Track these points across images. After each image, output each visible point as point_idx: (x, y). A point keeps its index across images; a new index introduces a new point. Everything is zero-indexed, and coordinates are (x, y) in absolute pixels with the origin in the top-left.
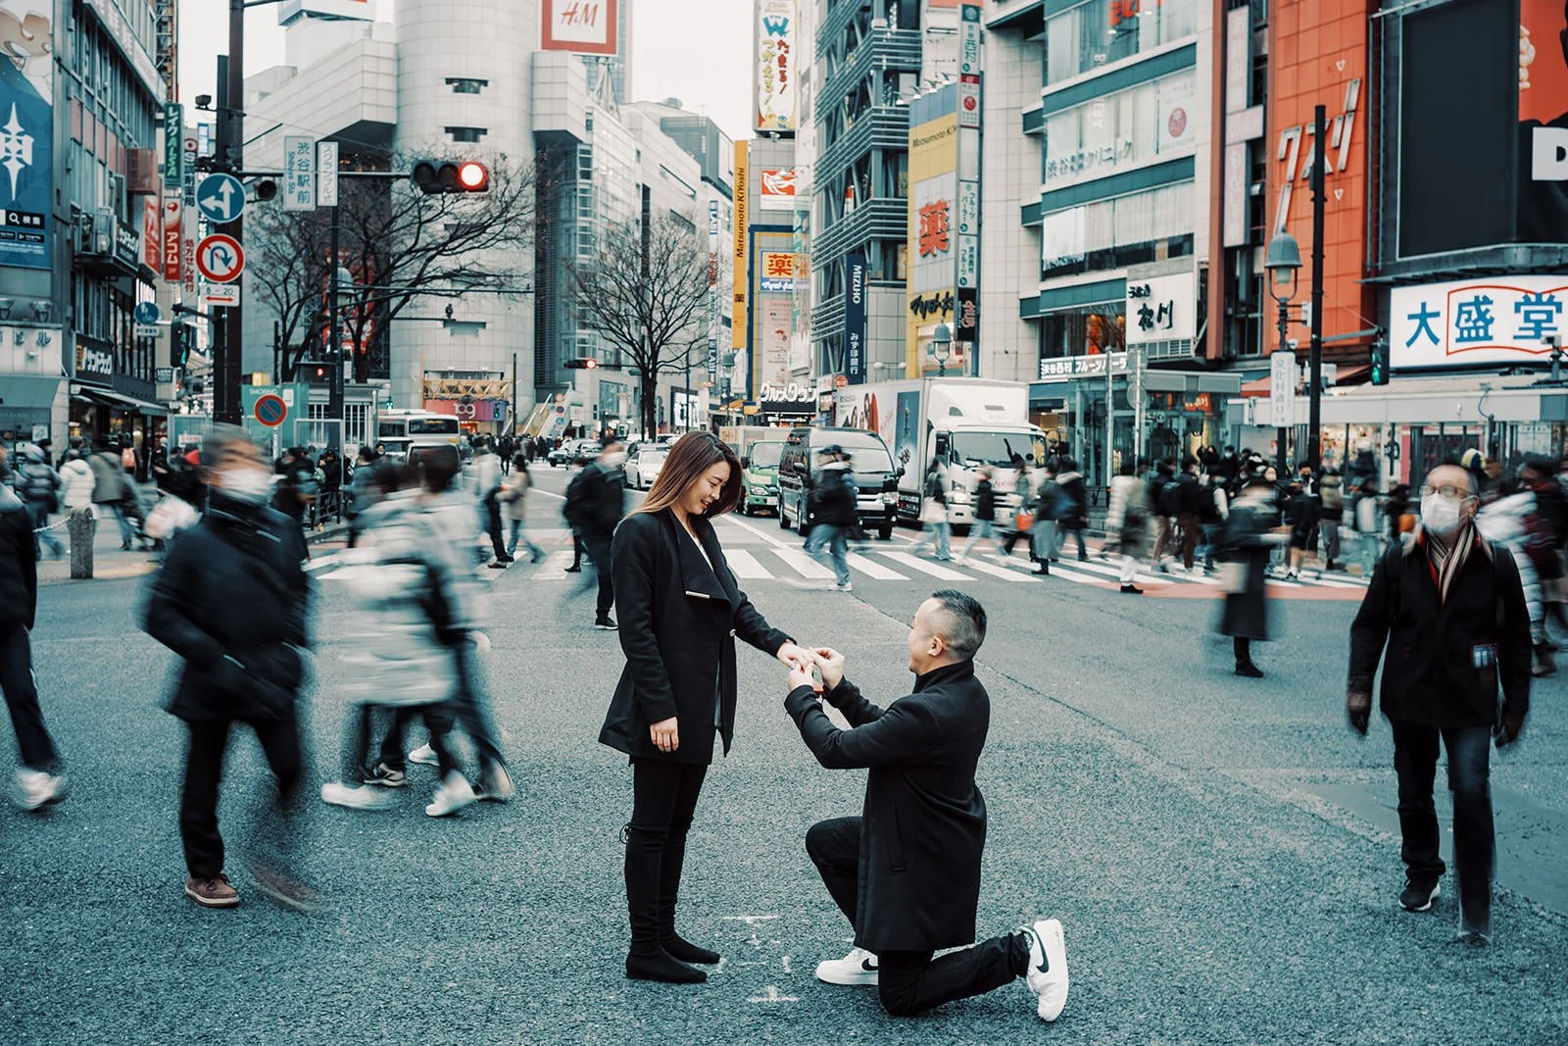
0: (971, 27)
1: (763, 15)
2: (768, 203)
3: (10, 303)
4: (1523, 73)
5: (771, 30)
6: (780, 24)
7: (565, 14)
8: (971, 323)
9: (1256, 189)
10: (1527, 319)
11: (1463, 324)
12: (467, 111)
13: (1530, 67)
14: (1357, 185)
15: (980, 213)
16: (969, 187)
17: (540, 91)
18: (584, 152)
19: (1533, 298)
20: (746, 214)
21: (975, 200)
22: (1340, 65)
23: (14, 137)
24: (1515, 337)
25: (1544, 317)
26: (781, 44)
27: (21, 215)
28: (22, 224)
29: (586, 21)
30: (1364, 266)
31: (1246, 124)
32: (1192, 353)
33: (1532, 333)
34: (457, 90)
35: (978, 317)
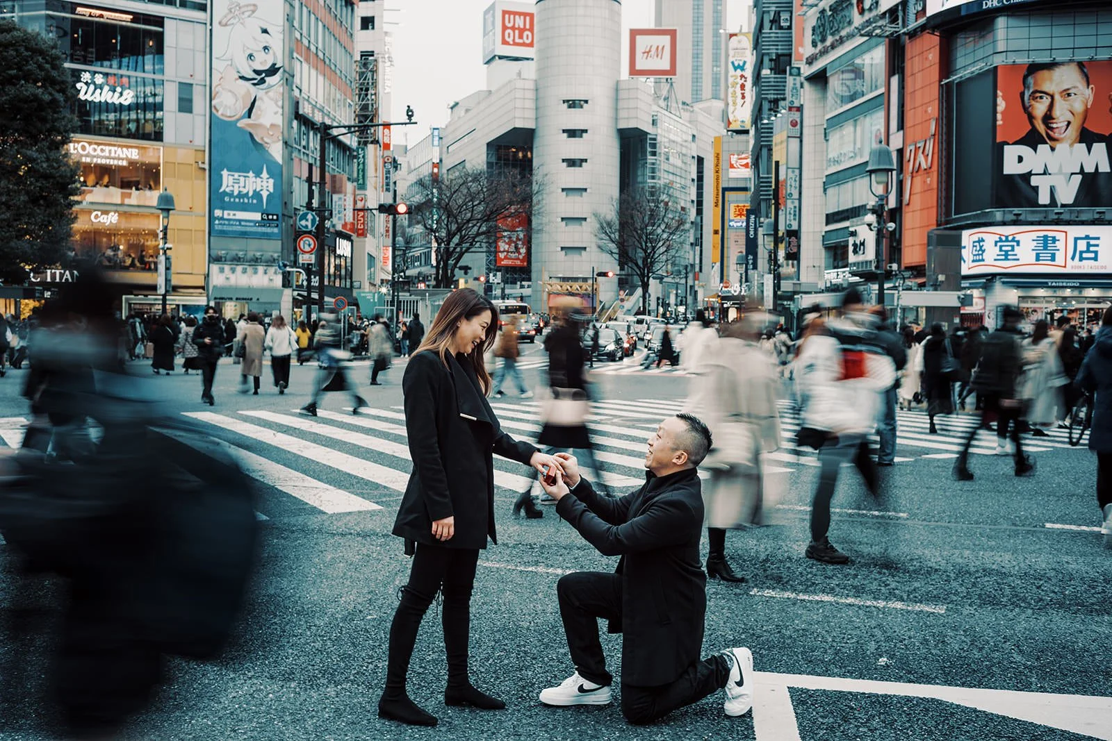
0: (795, 79)
1: (731, 59)
2: (733, 173)
3: (262, 255)
4: (999, 116)
5: (736, 68)
6: (741, 65)
7: (644, 53)
8: (795, 250)
9: (901, 176)
10: (1001, 250)
11: (974, 253)
12: (575, 119)
13: (1002, 113)
14: (935, 174)
15: (800, 186)
16: (793, 172)
17: (621, 104)
18: (651, 139)
19: (1004, 238)
20: (720, 181)
21: (798, 179)
22: (930, 110)
23: (265, 180)
24: (995, 260)
25: (1010, 248)
26: (742, 76)
27: (268, 215)
28: (268, 219)
29: (657, 56)
30: (937, 221)
31: (896, 141)
32: (873, 269)
33: (1003, 257)
34: (570, 107)
35: (799, 246)
